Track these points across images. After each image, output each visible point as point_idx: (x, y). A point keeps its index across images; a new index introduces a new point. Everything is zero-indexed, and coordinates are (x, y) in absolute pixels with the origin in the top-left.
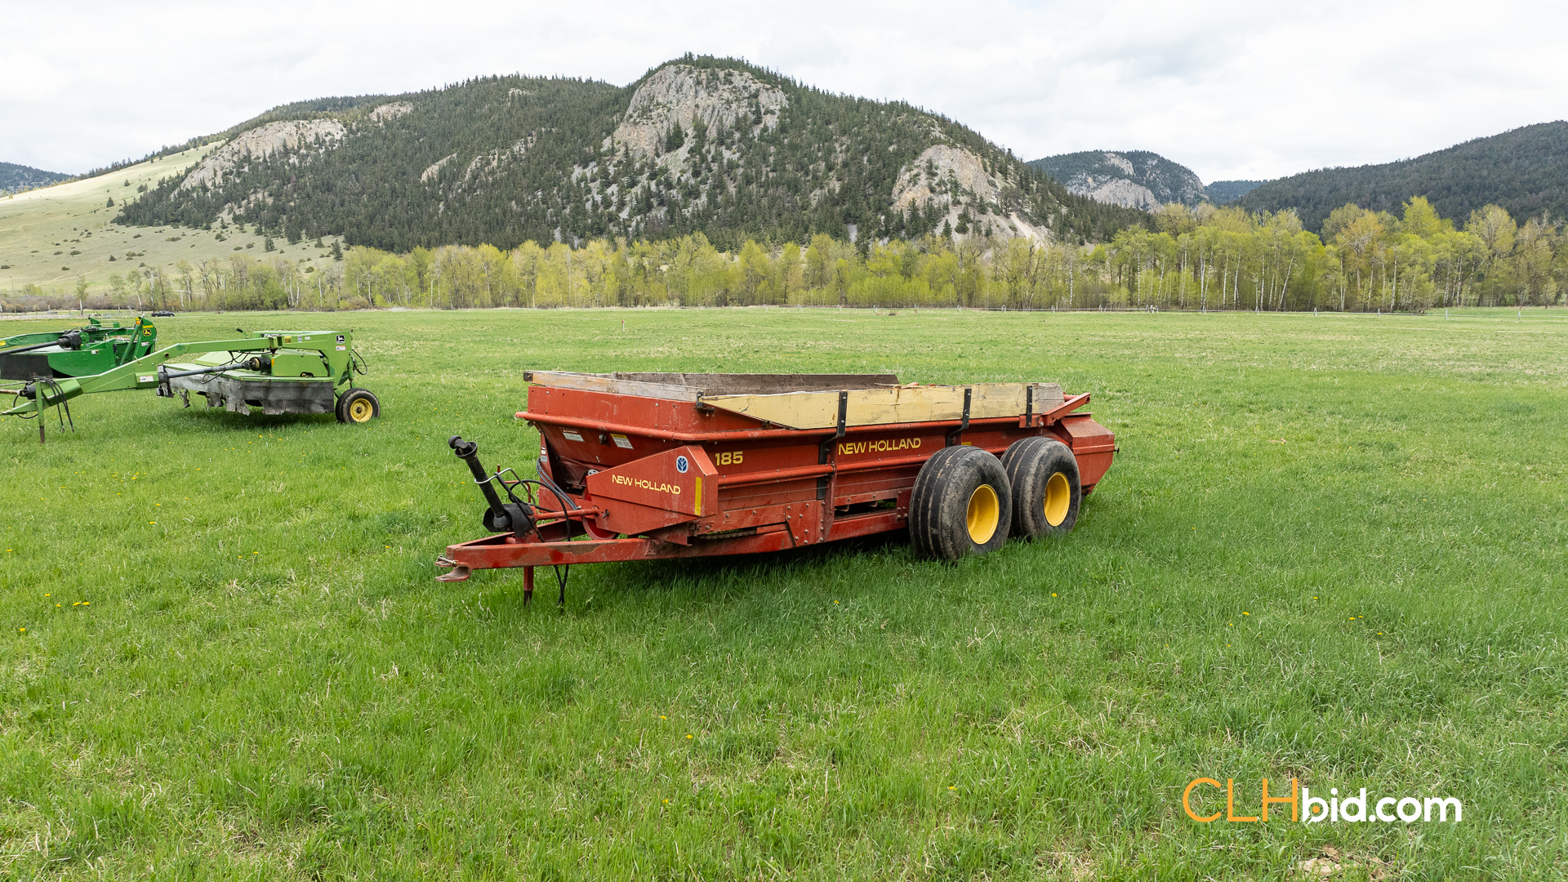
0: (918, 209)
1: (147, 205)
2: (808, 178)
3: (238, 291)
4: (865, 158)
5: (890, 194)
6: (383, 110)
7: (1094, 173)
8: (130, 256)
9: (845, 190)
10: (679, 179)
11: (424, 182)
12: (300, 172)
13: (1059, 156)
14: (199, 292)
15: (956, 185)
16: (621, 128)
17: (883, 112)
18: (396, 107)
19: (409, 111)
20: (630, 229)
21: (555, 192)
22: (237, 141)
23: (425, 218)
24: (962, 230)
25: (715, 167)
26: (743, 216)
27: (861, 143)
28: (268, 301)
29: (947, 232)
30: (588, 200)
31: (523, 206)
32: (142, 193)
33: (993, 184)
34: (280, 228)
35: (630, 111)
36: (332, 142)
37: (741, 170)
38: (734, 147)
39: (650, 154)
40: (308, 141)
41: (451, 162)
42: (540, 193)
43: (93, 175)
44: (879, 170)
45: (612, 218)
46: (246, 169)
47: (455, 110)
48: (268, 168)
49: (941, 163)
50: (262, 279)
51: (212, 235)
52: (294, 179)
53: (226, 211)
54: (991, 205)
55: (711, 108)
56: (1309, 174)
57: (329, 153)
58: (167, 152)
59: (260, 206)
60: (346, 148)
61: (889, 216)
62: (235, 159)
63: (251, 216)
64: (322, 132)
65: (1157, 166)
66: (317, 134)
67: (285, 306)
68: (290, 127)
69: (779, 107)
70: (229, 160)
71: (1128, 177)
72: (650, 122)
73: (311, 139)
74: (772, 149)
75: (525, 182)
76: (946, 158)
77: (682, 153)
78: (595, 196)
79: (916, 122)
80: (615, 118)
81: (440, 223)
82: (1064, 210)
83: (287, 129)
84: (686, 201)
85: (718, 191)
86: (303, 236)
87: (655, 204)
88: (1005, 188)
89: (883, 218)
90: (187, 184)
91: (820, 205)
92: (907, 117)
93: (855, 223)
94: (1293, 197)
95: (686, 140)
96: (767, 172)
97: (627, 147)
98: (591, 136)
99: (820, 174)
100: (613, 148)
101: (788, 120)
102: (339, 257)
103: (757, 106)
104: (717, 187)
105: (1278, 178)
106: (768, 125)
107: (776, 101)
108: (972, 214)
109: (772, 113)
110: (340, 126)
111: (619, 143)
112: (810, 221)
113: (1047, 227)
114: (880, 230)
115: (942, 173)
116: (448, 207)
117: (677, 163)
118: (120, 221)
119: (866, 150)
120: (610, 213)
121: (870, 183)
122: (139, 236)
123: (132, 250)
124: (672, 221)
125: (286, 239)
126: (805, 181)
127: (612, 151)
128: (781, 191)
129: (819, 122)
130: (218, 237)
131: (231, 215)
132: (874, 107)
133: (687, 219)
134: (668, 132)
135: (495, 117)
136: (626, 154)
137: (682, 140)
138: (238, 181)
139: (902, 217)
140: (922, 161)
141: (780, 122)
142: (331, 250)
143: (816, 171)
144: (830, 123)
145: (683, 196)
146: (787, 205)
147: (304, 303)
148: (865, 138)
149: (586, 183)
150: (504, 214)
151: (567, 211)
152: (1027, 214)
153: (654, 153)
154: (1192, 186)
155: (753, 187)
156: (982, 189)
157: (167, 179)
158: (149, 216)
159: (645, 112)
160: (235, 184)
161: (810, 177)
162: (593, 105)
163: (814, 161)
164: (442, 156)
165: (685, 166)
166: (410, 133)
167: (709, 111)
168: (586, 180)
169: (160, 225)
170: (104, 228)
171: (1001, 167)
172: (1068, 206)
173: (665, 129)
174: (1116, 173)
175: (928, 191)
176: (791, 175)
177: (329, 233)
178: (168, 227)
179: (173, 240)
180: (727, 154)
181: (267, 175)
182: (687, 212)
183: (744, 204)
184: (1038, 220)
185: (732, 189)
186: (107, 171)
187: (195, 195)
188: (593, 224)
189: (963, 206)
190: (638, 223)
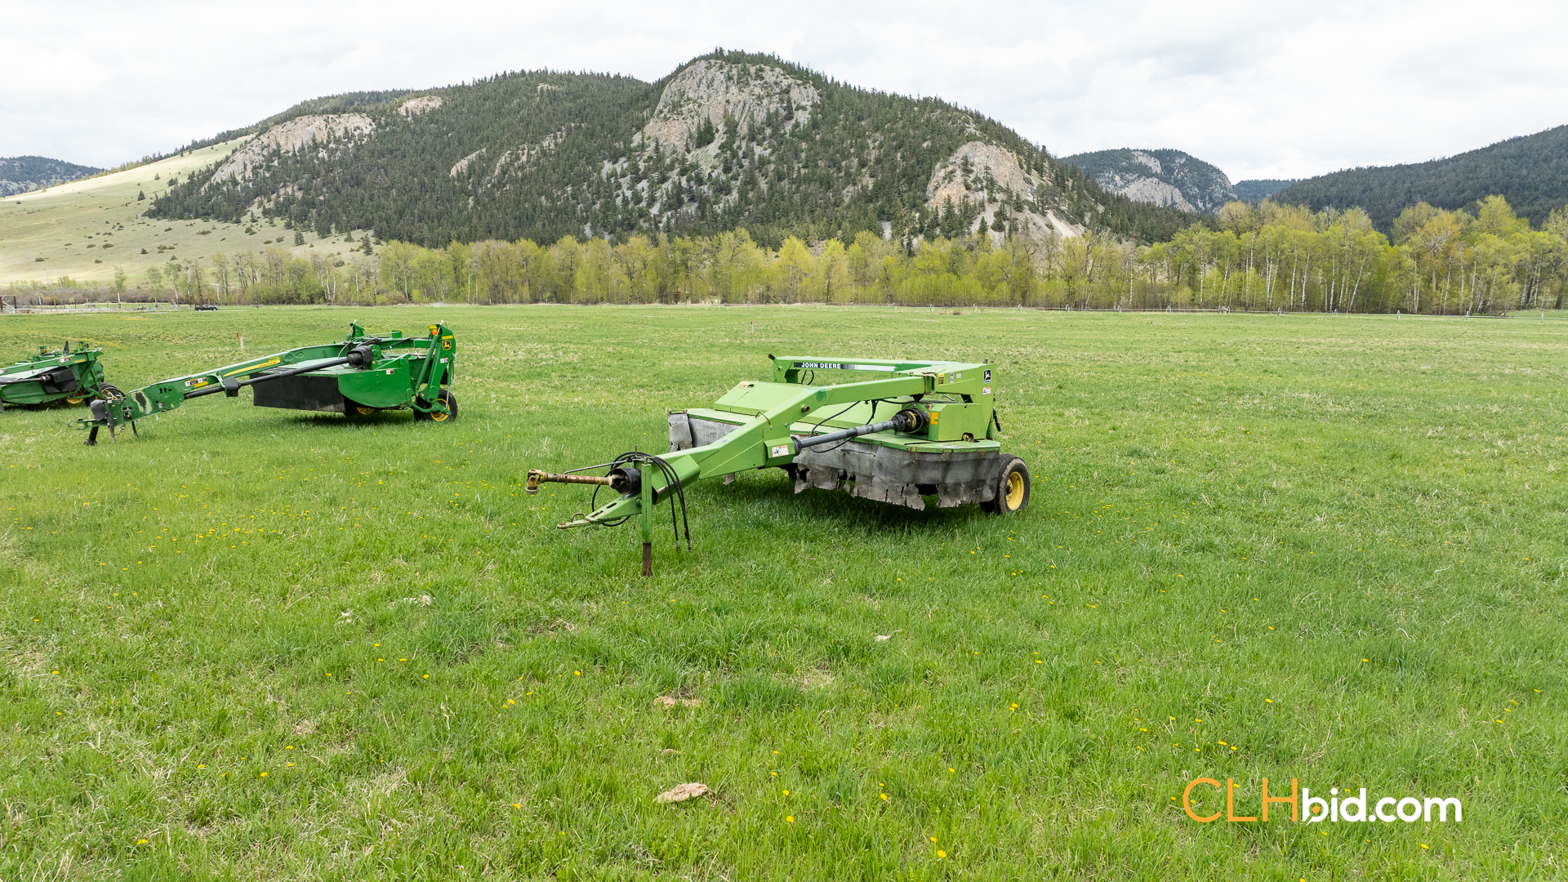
0: (953, 207)
1: (177, 198)
2: (840, 175)
3: (274, 285)
4: (899, 155)
5: (925, 191)
6: (411, 104)
7: (1121, 171)
8: (162, 249)
9: (878, 187)
10: (710, 174)
11: (453, 177)
12: (330, 166)
13: (1085, 153)
14: (235, 285)
15: (991, 183)
16: (651, 123)
17: (916, 109)
18: (425, 101)
19: (437, 106)
20: (661, 225)
21: (585, 187)
22: (267, 135)
23: (455, 212)
24: (998, 227)
25: (746, 163)
26: (774, 213)
27: (894, 139)
28: (304, 295)
29: (983, 229)
30: (618, 196)
31: (553, 201)
32: (173, 187)
33: (1029, 182)
34: (310, 222)
35: (660, 106)
36: (361, 136)
37: (772, 166)
38: (765, 143)
39: (681, 149)
40: (337, 135)
41: (480, 157)
42: (569, 189)
43: (123, 169)
44: (913, 167)
45: (643, 214)
46: (276, 163)
47: (483, 105)
48: (297, 162)
49: (976, 160)
50: (299, 272)
51: (241, 228)
52: (323, 173)
53: (256, 205)
54: (1027, 202)
55: (742, 104)
56: (1341, 173)
57: (358, 147)
58: (197, 146)
59: (290, 200)
60: (375, 142)
61: (924, 213)
62: (265, 153)
63: (280, 210)
64: (351, 127)
65: (1184, 165)
66: (346, 129)
67: (321, 300)
68: (319, 121)
69: (810, 103)
70: (259, 154)
71: (1156, 175)
72: (681, 118)
73: (340, 133)
74: (804, 145)
75: (554, 177)
76: (981, 155)
77: (713, 148)
78: (626, 191)
79: (950, 118)
80: (645, 113)
81: (469, 219)
82: (1101, 209)
83: (317, 123)
84: (717, 197)
85: (749, 187)
86: (333, 230)
87: (686, 200)
88: (1041, 186)
89: (917, 215)
90: (218, 178)
91: (853, 201)
92: (941, 113)
93: (888, 220)
94: (1325, 196)
95: (717, 135)
96: (799, 169)
97: (657, 142)
98: (620, 132)
99: (853, 171)
100: (643, 144)
101: (820, 116)
102: (369, 252)
103: (789, 102)
104: (749, 183)
105: (1309, 177)
106: (800, 120)
107: (808, 97)
108: (1008, 209)
109: (804, 108)
110: (369, 120)
111: (649, 138)
112: (843, 218)
113: (1084, 225)
114: (914, 227)
115: (978, 171)
116: (477, 202)
117: (708, 158)
118: (151, 214)
119: (900, 147)
120: (640, 209)
121: (904, 180)
122: (170, 229)
123: (164, 243)
124: (703, 217)
125: (316, 233)
126: (838, 178)
127: (643, 147)
128: (813, 187)
129: (851, 118)
130: (248, 231)
131: (261, 209)
132: (907, 103)
133: (718, 215)
134: (699, 128)
135: (524, 112)
136: (657, 149)
137: (713, 135)
138: (267, 175)
139: (937, 215)
140: (957, 157)
141: (813, 118)
142: (361, 244)
143: (848, 167)
144: (863, 119)
145: (714, 192)
146: (820, 201)
147: (341, 298)
148: (898, 135)
149: (616, 178)
150: (534, 208)
151: (597, 206)
152: (1063, 212)
153: (685, 148)
154: (1221, 186)
155: (785, 183)
156: (1018, 186)
157: (197, 173)
158: (179, 209)
159: (676, 107)
160: (264, 177)
161: (842, 174)
162: (624, 100)
163: (846, 157)
164: (472, 150)
165: (715, 162)
166: (439, 128)
167: (740, 107)
168: (616, 175)
169: (190, 218)
170: (136, 222)
171: (1036, 164)
172: (1104, 204)
173: (696, 124)
174: (1144, 172)
175: (963, 189)
176: (824, 172)
177: (359, 227)
178: (199, 221)
179: (204, 233)
180: (758, 150)
181: (296, 169)
182: (718, 209)
183: (776, 200)
184: (1074, 218)
185: (763, 185)
186: (138, 165)
187: (225, 189)
188: (624, 220)
189: (999, 204)
190: (669, 219)
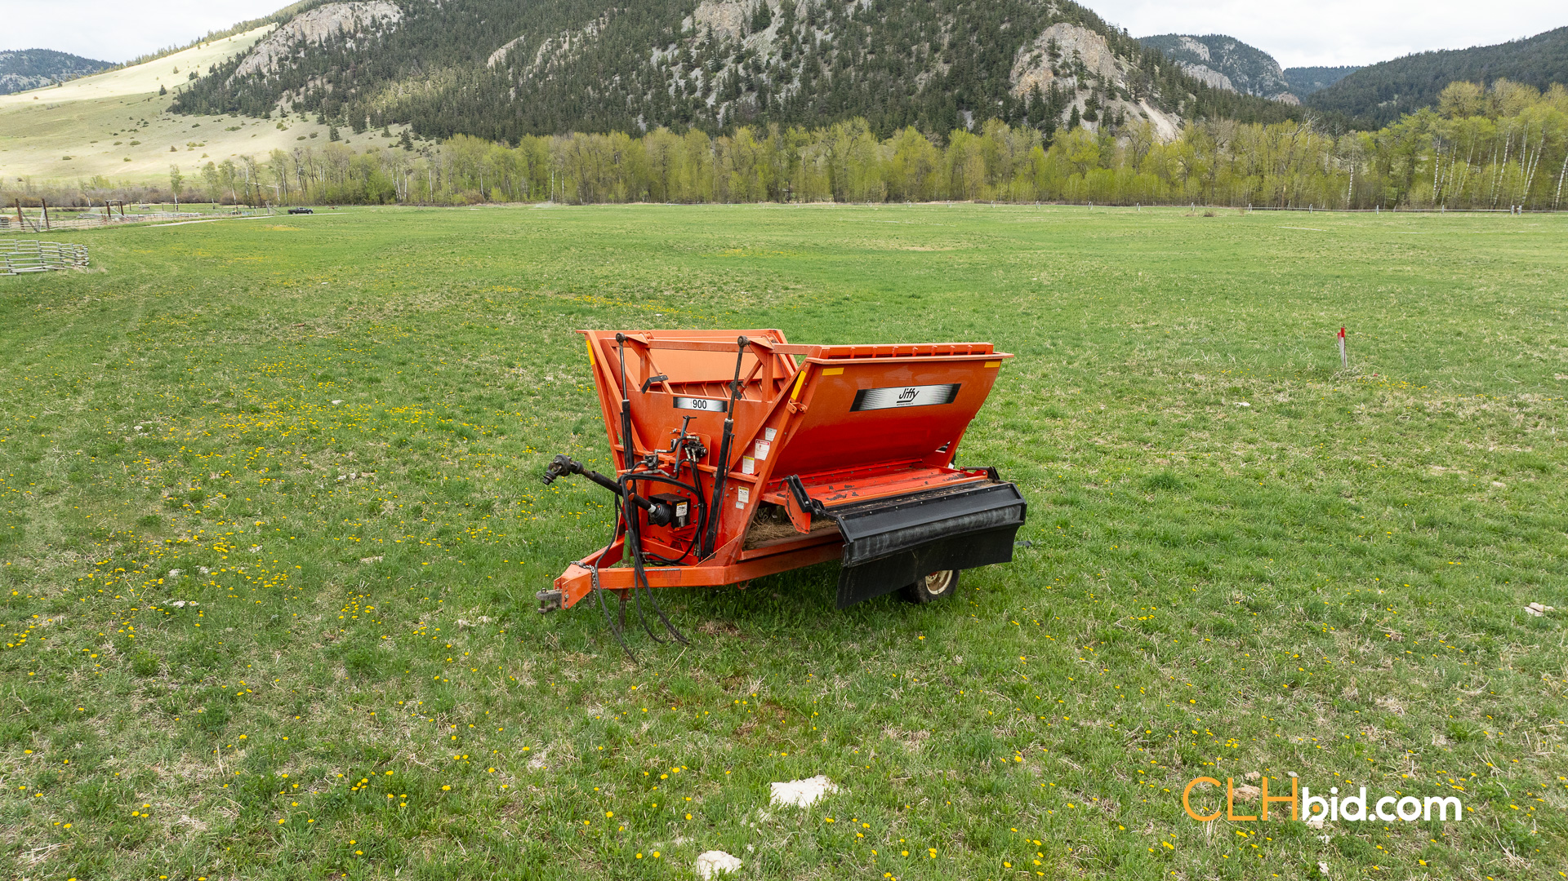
0: (1041, 95)
1: (201, 92)
2: (911, 61)
3: (340, 184)
4: (975, 39)
5: (1008, 77)
8: (192, 145)
9: (954, 74)
10: (768, 62)
11: (491, 67)
12: (359, 57)
15: (1081, 69)
16: (702, 7)
20: (719, 116)
21: (634, 76)
22: (290, 24)
24: (1090, 117)
25: (806, 49)
26: (842, 103)
27: (968, 21)
28: (374, 195)
29: (1075, 119)
30: (670, 85)
31: (601, 91)
32: (195, 81)
33: (1119, 67)
34: (343, 116)
36: (390, 25)
37: (836, 53)
38: (826, 27)
39: (736, 34)
40: (364, 24)
41: (518, 46)
42: (617, 78)
43: (140, 61)
44: (991, 51)
45: (699, 104)
46: (302, 54)
48: (324, 53)
49: (1064, 43)
50: (367, 169)
51: (272, 124)
52: (352, 64)
53: (284, 99)
54: (1119, 89)
57: (387, 37)
58: (213, 37)
59: (320, 94)
60: (404, 31)
61: (1009, 102)
62: (290, 43)
63: (311, 104)
64: (378, 15)
66: (373, 17)
67: (392, 200)
70: (284, 45)
71: (1204, 61)
73: (367, 22)
74: (869, 29)
75: (600, 66)
76: (1069, 38)
77: (770, 33)
78: (678, 80)
82: (1192, 97)
84: (777, 86)
85: (812, 75)
86: (368, 125)
87: (745, 89)
88: (1130, 72)
89: (1001, 103)
90: (242, 70)
91: (928, 90)
93: (968, 110)
95: (773, 19)
96: (865, 55)
97: (709, 27)
98: (668, 16)
99: (925, 56)
100: (694, 29)
102: (409, 147)
104: (811, 70)
105: (1373, 64)
108: (1101, 99)
110: (395, 7)
111: (700, 23)
113: (1179, 114)
114: (998, 116)
115: (1066, 55)
116: (519, 93)
117: (765, 44)
119: (975, 29)
120: (695, 99)
121: (983, 65)
122: (197, 125)
123: (192, 140)
124: (764, 107)
125: (351, 128)
126: (909, 64)
127: (694, 32)
128: (882, 74)
130: (279, 126)
131: (291, 103)
133: (780, 105)
134: (754, 11)
136: (709, 34)
137: (769, 18)
138: (294, 67)
139: (1024, 103)
140: (1043, 40)
142: (400, 139)
143: (919, 52)
145: (774, 80)
146: (891, 90)
148: (972, 17)
149: (667, 67)
150: (582, 99)
151: (649, 97)
152: (1156, 99)
153: (739, 33)
154: (1271, 73)
155: (851, 71)
156: (1108, 72)
157: (218, 65)
158: (205, 104)
160: (292, 70)
161: (913, 60)
163: (917, 41)
164: (508, 39)
165: (773, 48)
166: (470, 15)
168: (667, 62)
169: (218, 114)
170: (161, 118)
171: (1122, 48)
172: (1194, 93)
173: (751, 7)
175: (1051, 75)
176: (893, 57)
177: (395, 122)
178: (226, 116)
180: (819, 35)
181: (324, 60)
182: (781, 98)
183: (842, 89)
184: (1168, 106)
185: (827, 73)
186: (155, 57)
187: (251, 82)
188: (678, 111)
189: (1091, 91)
190: (727, 110)
